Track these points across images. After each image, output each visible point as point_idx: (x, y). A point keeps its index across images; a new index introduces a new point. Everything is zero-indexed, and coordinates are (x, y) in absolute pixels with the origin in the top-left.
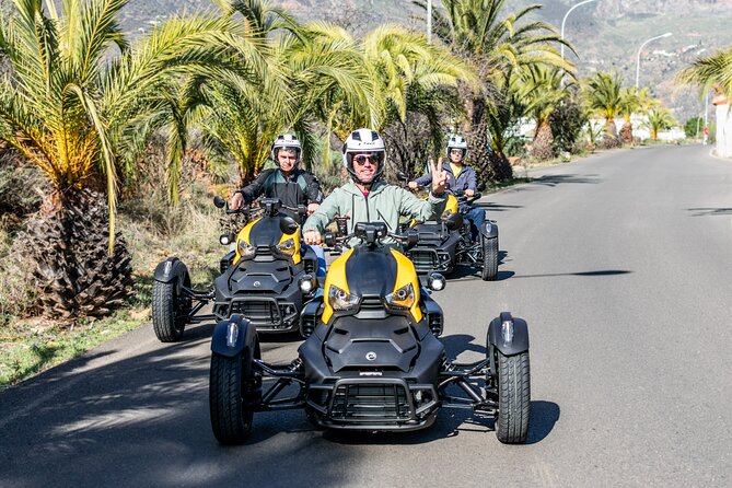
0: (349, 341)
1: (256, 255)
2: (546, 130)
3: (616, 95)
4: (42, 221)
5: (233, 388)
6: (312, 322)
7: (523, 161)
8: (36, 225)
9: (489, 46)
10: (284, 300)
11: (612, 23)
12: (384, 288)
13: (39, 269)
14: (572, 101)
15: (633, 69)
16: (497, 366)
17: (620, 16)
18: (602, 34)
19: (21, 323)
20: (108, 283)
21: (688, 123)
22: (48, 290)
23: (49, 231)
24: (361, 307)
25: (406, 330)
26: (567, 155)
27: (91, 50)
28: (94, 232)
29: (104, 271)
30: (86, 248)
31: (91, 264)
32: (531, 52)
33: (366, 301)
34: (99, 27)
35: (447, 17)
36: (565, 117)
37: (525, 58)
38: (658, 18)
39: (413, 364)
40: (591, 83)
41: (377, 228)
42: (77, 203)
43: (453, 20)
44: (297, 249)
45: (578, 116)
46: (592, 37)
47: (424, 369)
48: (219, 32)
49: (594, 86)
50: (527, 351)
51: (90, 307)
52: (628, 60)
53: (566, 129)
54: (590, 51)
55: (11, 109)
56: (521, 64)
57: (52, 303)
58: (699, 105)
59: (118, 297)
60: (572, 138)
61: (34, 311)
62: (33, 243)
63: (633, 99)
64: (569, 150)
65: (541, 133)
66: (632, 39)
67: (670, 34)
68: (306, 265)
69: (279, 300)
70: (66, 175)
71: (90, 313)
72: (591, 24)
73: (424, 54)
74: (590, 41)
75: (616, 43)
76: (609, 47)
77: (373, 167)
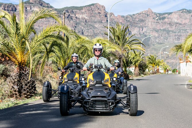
0: (94, 91)
1: (68, 81)
2: (137, 69)
3: (155, 61)
4: (14, 74)
5: (66, 99)
6: (84, 88)
7: (132, 77)
8: (13, 75)
9: (123, 45)
10: (75, 91)
11: (154, 45)
12: (102, 79)
13: (13, 86)
14: (144, 62)
15: (159, 57)
16: (129, 97)
17: (155, 43)
18: (151, 48)
19: (8, 99)
20: (30, 90)
21: (173, 70)
22: (15, 91)
23: (16, 76)
24: (96, 83)
25: (107, 89)
26: (143, 75)
27: (28, 33)
28: (27, 77)
29: (29, 87)
30: (25, 81)
31: (26, 85)
32: (134, 46)
33: (98, 82)
34: (30, 27)
35: (113, 37)
36: (142, 66)
37: (132, 48)
38: (165, 44)
39: (109, 96)
40: (149, 57)
41: (100, 66)
42: (23, 70)
43: (115, 38)
44: (78, 80)
45: (145, 65)
46: (149, 48)
47: (112, 97)
48: (59, 29)
49: (150, 58)
50: (137, 92)
51: (26, 95)
52: (158, 54)
53: (143, 68)
54: (148, 52)
55: (8, 45)
56: (131, 49)
57: (16, 94)
58: (176, 66)
59: (33, 93)
60: (144, 71)
61: (12, 96)
62: (12, 79)
63: (159, 62)
64: (144, 74)
65: (136, 69)
66: (159, 49)
67: (168, 46)
68: (81, 84)
69: (74, 91)
70: (21, 63)
71: (26, 97)
72: (148, 45)
73: (108, 44)
74: (148, 49)
75: (155, 50)
76: (153, 51)
77: (99, 52)
